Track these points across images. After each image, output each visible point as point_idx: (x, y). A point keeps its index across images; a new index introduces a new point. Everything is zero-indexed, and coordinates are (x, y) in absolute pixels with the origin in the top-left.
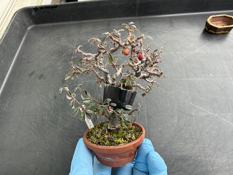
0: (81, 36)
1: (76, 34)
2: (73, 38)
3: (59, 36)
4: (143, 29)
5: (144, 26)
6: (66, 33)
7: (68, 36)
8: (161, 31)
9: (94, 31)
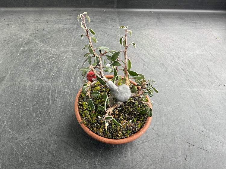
0: (39, 24)
1: (33, 22)
2: (28, 25)
3: (9, 23)
4: (123, 22)
5: (124, 19)
6: (19, 20)
7: (22, 24)
8: (147, 26)
9: (58, 20)
